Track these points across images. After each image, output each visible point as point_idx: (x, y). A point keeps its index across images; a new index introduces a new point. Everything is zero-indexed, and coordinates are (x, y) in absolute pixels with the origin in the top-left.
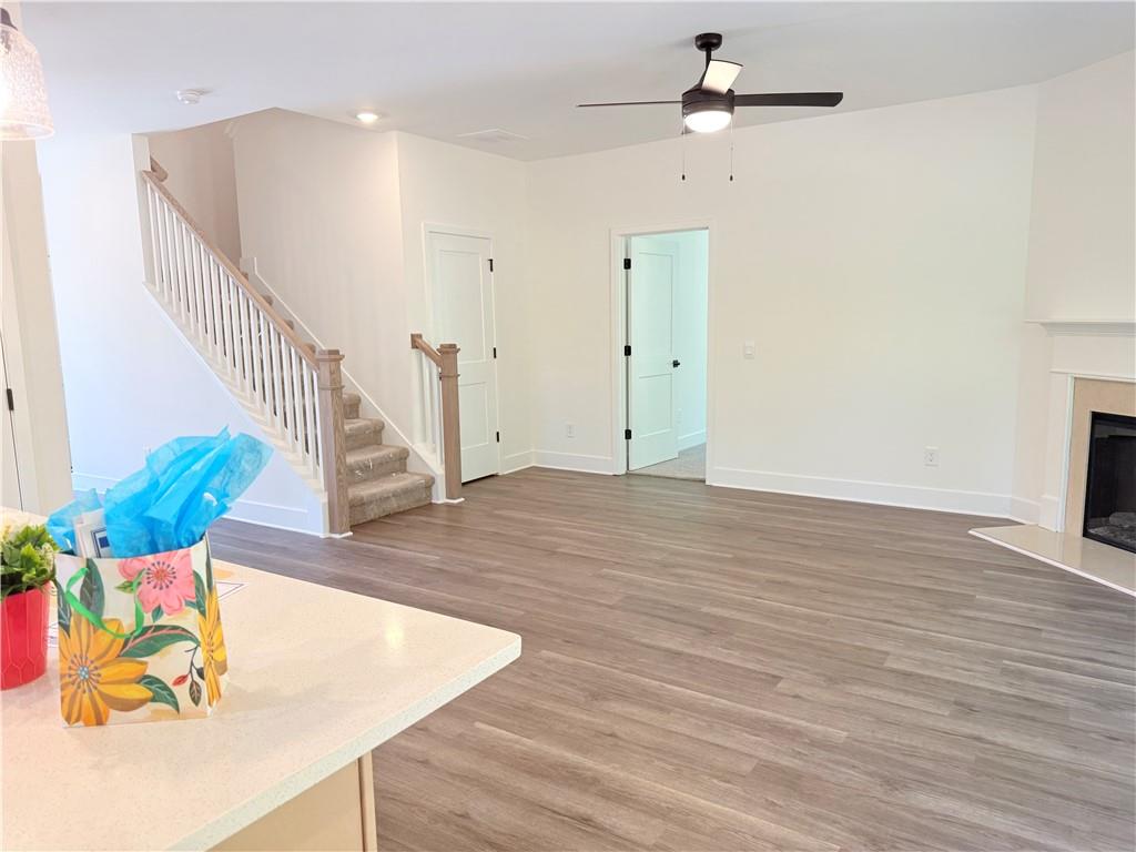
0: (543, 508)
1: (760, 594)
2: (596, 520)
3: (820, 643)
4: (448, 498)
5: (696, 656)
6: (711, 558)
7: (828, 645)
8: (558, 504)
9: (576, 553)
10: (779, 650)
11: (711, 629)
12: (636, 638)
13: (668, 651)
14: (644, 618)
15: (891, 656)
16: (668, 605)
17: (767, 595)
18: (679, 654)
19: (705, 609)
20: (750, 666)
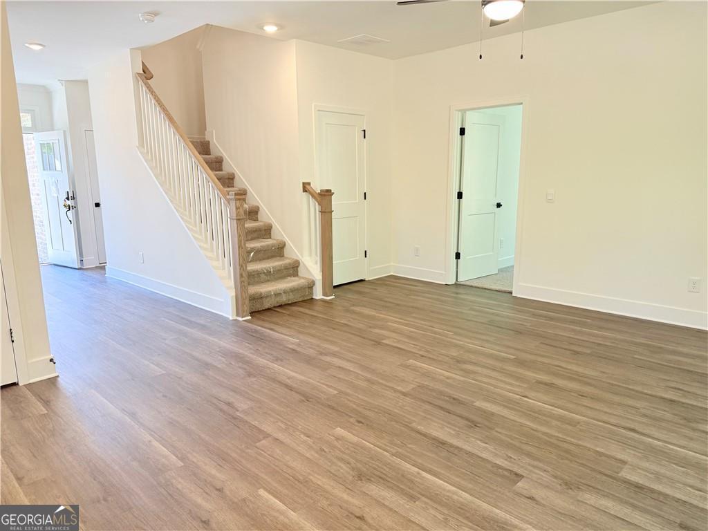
0: (386, 307)
1: (527, 393)
2: (420, 319)
3: (566, 446)
4: (323, 295)
5: (457, 448)
6: (497, 358)
7: (572, 448)
8: (398, 305)
9: (395, 345)
10: (529, 448)
11: (477, 422)
12: (414, 425)
13: (435, 439)
14: (427, 407)
15: (627, 466)
16: (450, 397)
17: (533, 394)
18: (443, 443)
19: (477, 404)
20: (499, 462)
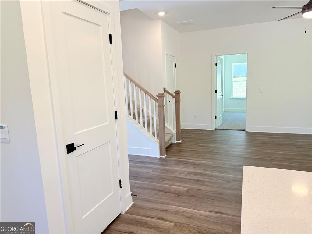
4: (177, 140)
